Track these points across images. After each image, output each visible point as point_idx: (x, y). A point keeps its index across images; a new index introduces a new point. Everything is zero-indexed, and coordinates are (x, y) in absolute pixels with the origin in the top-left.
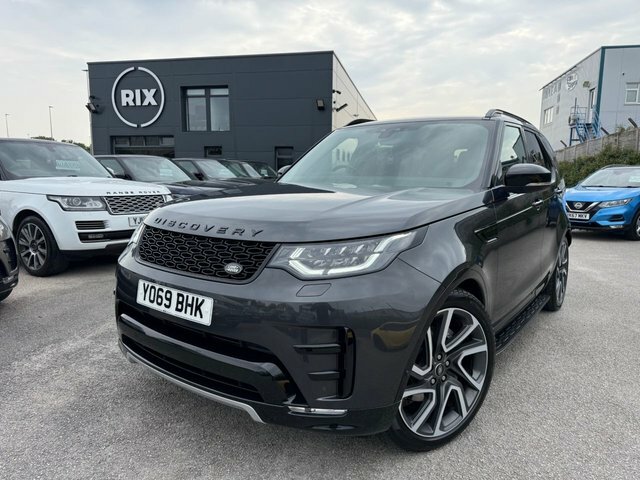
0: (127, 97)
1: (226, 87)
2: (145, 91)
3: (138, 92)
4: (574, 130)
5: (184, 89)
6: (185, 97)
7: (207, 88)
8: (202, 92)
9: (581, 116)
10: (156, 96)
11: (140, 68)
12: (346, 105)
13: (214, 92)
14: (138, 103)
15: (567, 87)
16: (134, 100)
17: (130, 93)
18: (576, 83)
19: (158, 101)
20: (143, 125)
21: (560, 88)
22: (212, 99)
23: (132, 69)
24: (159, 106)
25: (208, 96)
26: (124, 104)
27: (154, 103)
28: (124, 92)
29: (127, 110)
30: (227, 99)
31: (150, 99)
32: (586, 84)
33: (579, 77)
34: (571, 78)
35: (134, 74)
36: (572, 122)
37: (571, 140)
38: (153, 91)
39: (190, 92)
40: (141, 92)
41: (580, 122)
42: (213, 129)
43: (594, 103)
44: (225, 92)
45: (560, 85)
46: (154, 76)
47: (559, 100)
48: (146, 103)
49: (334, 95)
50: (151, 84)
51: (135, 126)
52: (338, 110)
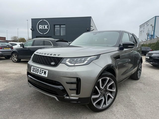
0: (41, 27)
1: (65, 25)
2: (45, 26)
3: (43, 26)
4: (148, 36)
5: (54, 25)
6: (54, 27)
7: (60, 25)
8: (59, 26)
9: (150, 33)
10: (48, 27)
11: (44, 20)
12: (94, 29)
13: (62, 26)
14: (43, 28)
15: (146, 26)
16: (42, 28)
17: (41, 26)
18: (149, 25)
19: (48, 28)
20: (44, 34)
21: (144, 26)
22: (61, 28)
23: (42, 20)
24: (48, 29)
25: (60, 27)
26: (40, 28)
27: (47, 28)
28: (40, 26)
29: (40, 30)
30: (65, 28)
31: (46, 27)
32: (151, 25)
33: (150, 23)
34: (147, 24)
35: (43, 21)
36: (148, 34)
37: (148, 39)
38: (47, 26)
39: (56, 26)
40: (44, 26)
41: (150, 34)
42: (61, 35)
43: (153, 30)
44: (64, 26)
45: (144, 25)
46: (47, 22)
47: (144, 29)
48: (45, 28)
49: (91, 27)
50: (46, 24)
51: (42, 34)
52: (92, 31)
